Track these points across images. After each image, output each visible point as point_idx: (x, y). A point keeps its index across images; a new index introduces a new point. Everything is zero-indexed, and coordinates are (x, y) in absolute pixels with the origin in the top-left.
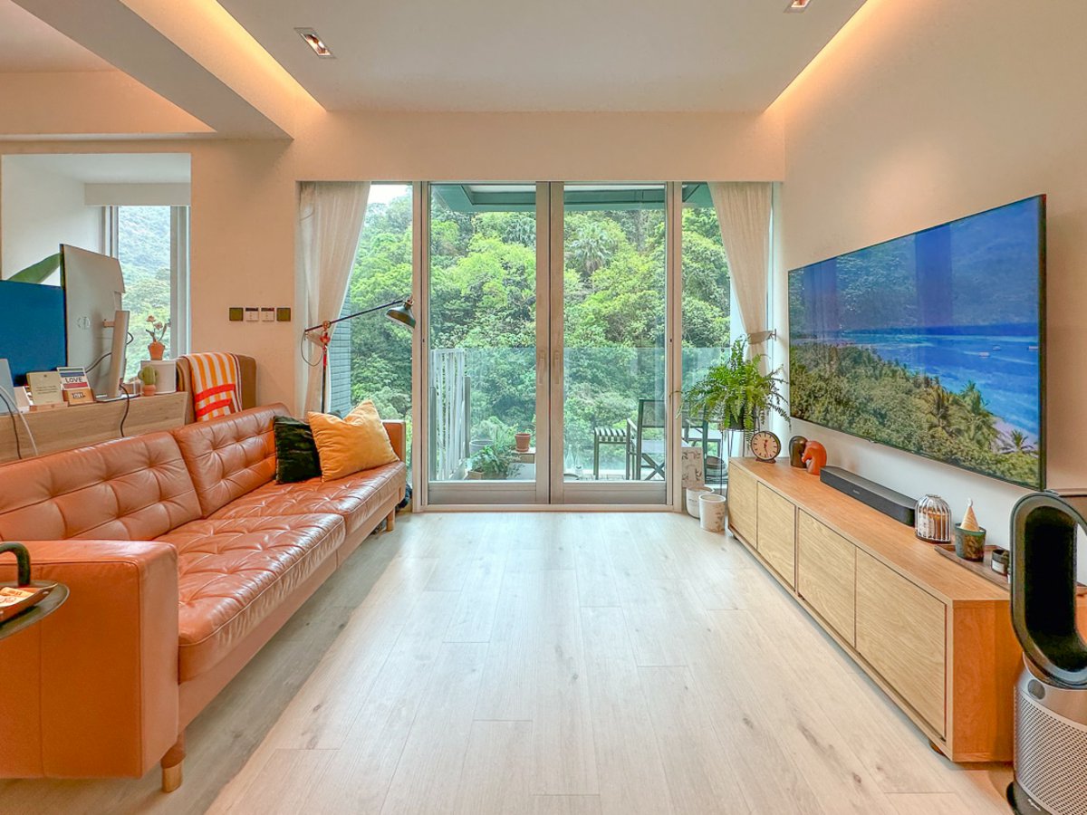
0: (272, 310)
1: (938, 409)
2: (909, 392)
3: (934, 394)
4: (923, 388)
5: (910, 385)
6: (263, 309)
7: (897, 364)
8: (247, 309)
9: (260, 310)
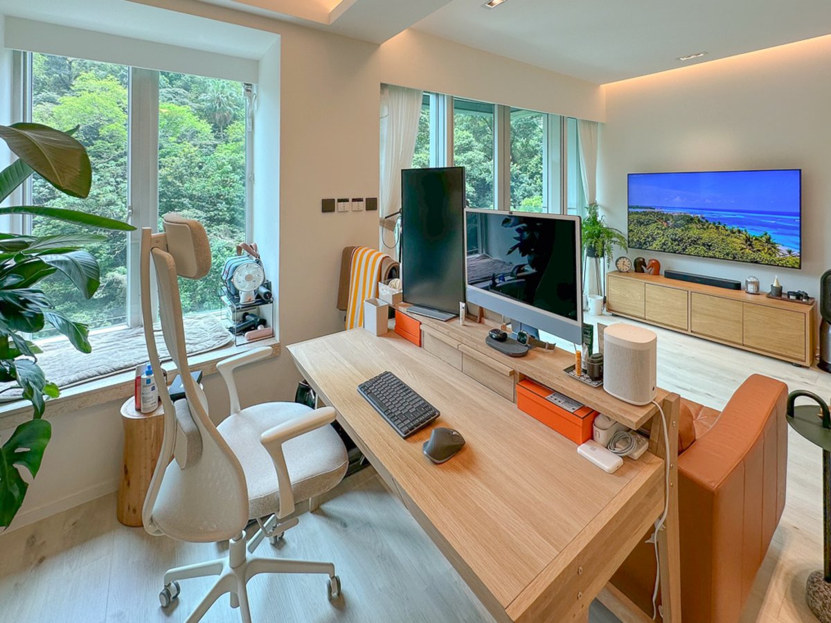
0: (360, 200)
1: (746, 242)
2: (728, 235)
3: (744, 236)
4: (737, 234)
5: (729, 232)
6: (354, 200)
7: (719, 224)
8: (340, 201)
9: (350, 200)
